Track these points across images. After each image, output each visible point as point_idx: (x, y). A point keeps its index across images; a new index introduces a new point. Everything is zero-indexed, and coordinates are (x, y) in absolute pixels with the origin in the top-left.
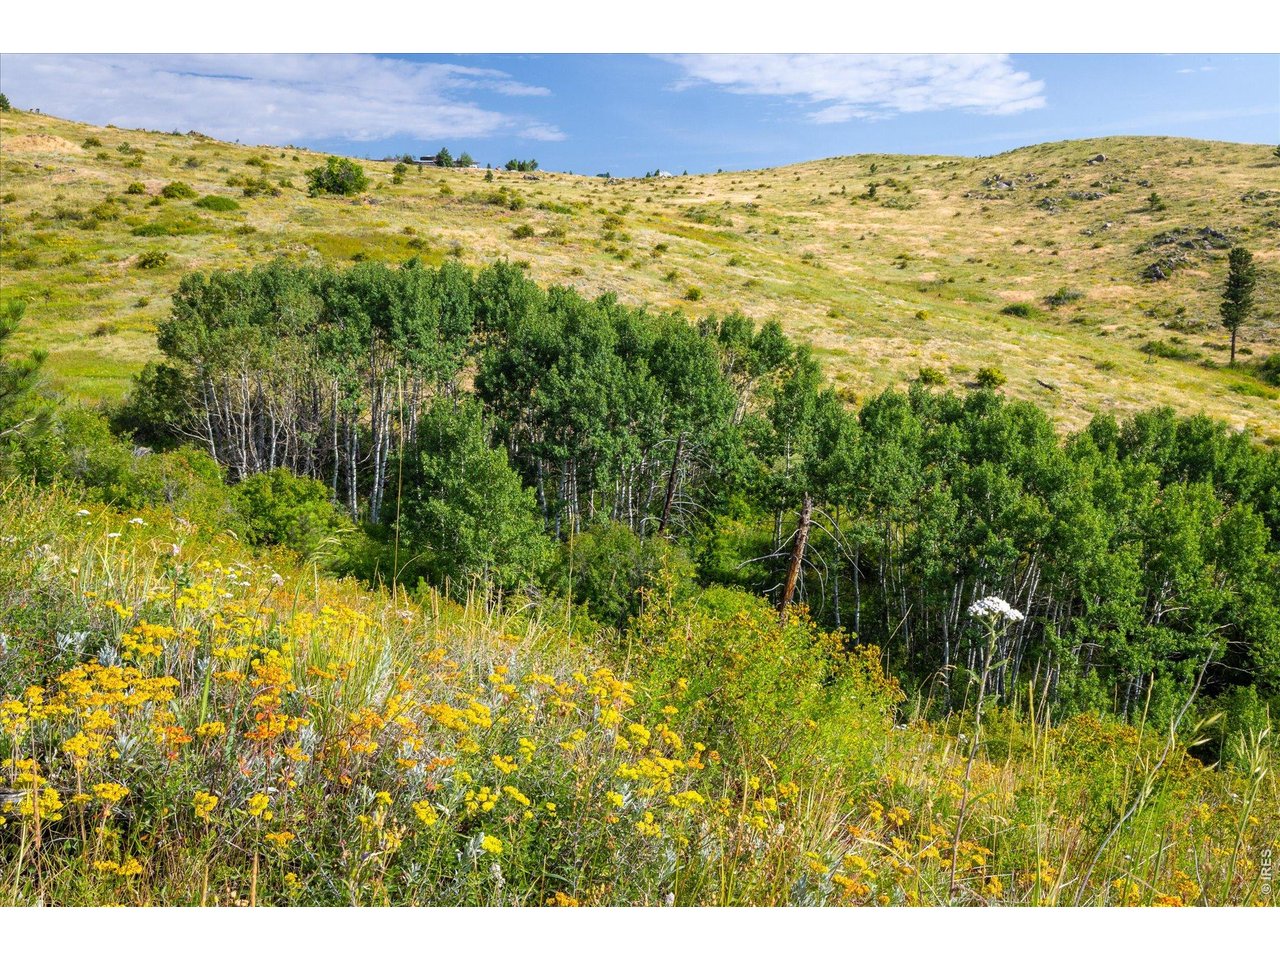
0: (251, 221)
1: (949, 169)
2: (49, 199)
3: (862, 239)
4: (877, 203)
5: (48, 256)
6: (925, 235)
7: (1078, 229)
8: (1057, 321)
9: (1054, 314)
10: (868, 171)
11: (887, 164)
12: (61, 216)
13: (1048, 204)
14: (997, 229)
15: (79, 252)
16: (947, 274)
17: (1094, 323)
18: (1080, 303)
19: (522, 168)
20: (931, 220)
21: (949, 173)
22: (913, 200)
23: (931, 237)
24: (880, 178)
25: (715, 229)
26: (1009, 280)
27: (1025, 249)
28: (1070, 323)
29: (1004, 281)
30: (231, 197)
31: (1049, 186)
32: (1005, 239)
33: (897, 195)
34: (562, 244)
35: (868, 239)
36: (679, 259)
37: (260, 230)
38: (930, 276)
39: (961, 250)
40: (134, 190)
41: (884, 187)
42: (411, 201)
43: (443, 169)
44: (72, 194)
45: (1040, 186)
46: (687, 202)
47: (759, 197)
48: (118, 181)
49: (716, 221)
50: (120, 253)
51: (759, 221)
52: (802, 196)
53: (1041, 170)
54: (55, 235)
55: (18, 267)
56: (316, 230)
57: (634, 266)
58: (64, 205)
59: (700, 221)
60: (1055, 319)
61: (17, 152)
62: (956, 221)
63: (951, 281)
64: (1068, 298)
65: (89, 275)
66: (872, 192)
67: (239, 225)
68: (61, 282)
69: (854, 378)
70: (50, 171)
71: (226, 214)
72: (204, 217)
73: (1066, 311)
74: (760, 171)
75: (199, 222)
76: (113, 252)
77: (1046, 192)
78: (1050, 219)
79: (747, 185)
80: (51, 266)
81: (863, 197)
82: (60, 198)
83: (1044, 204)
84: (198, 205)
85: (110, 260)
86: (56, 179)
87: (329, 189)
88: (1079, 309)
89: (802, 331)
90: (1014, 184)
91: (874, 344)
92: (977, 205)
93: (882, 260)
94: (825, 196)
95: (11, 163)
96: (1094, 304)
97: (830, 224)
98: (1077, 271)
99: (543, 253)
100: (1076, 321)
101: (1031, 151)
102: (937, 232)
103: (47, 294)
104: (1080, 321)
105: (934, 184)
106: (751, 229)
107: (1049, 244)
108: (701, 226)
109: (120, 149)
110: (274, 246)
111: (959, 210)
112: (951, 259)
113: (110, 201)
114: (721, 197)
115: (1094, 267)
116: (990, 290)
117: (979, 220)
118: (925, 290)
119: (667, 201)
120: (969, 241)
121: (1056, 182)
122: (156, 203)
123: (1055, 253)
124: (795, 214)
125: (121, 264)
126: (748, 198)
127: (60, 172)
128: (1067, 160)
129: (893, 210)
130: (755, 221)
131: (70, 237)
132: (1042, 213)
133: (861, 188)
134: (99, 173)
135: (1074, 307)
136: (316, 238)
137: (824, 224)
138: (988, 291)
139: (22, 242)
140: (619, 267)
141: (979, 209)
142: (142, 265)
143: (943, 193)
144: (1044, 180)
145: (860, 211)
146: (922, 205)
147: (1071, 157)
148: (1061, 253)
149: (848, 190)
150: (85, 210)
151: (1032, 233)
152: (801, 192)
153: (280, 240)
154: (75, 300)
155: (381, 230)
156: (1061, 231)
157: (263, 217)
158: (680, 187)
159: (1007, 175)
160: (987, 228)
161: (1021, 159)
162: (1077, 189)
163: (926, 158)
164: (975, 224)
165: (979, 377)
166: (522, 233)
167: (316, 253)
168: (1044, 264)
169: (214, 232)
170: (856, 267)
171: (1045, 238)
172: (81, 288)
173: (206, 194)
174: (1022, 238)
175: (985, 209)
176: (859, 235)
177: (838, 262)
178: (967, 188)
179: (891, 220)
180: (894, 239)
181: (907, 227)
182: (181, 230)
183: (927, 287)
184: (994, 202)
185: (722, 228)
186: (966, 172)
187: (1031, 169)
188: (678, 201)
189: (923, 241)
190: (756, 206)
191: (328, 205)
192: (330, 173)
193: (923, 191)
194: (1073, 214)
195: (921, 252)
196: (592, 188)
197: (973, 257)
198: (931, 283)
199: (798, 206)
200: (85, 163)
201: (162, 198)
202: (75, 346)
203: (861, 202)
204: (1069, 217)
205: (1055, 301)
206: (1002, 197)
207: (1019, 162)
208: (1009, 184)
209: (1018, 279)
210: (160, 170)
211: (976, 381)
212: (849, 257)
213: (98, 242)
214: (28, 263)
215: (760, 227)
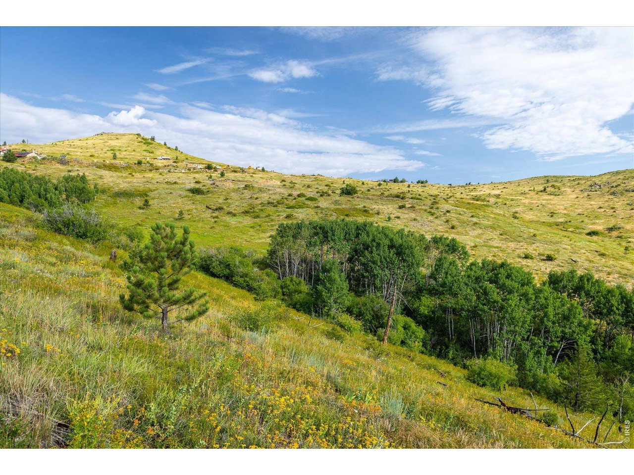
0: (320, 204)
1: (576, 180)
2: (267, 198)
3: (538, 206)
4: (547, 193)
5: (263, 215)
6: (563, 205)
7: (626, 203)
8: (610, 237)
9: (610, 234)
10: (546, 182)
11: (554, 179)
12: (269, 203)
13: (615, 193)
14: (592, 203)
15: (271, 213)
16: (568, 219)
17: (625, 238)
18: (621, 230)
19: (422, 183)
20: (566, 199)
21: (577, 182)
22: (560, 192)
23: (565, 205)
24: (550, 184)
25: (482, 203)
26: (593, 221)
27: (602, 210)
28: (616, 238)
29: (592, 222)
30: (316, 197)
31: (616, 186)
32: (595, 206)
33: (555, 190)
34: (414, 210)
35: (540, 207)
36: (453, 215)
37: (321, 206)
38: (562, 220)
39: (576, 210)
40: (290, 195)
41: (550, 188)
42: (370, 197)
43: (395, 184)
44: (273, 197)
45: (613, 187)
46: (474, 194)
47: (502, 192)
48: (286, 192)
49: (484, 200)
50: (282, 214)
51: (500, 200)
52: (518, 191)
53: (613, 181)
54: (266, 209)
55: (254, 218)
56: (338, 207)
57: (436, 218)
58: (271, 200)
59: (477, 200)
60: (610, 236)
61: (262, 185)
62: (577, 200)
63: (570, 222)
64: (616, 229)
65: (272, 220)
66: (545, 189)
67: (316, 205)
68: (265, 222)
69: (499, 256)
70: (269, 190)
71: (314, 202)
72: (307, 203)
73: (615, 233)
74: (506, 182)
75: (306, 204)
76: (279, 213)
77: (615, 189)
78: (615, 199)
79: (499, 187)
80: (263, 218)
81: (541, 191)
82: (270, 198)
83: (613, 194)
84: (306, 199)
85: (278, 216)
86: (270, 192)
87: (345, 194)
88: (620, 233)
89: (487, 240)
90: (602, 186)
91: (512, 245)
92: (586, 194)
93: (544, 214)
94: (527, 191)
95: (260, 188)
96: (627, 231)
97: (527, 201)
98: (622, 218)
99: (407, 214)
100: (619, 237)
101: (611, 173)
102: (567, 204)
103: (260, 226)
104: (620, 237)
105: (570, 186)
106: (496, 203)
107: (613, 208)
108: (477, 202)
109: (290, 183)
110: (323, 212)
111: (578, 196)
112: (572, 214)
113: (282, 199)
114: (488, 192)
115: (630, 217)
116: (585, 225)
117: (586, 199)
118: (558, 225)
119: (468, 193)
120: (580, 207)
121: (619, 185)
122: (295, 199)
123: (614, 212)
124: (513, 198)
125: (281, 217)
126: (497, 192)
127: (271, 190)
128: (625, 177)
129: (552, 196)
130: (498, 200)
131: (270, 209)
132: (612, 197)
133: (541, 188)
134: (282, 190)
135: (619, 232)
136: (337, 209)
137: (524, 201)
138: (584, 225)
139: (258, 211)
140: (431, 218)
141: (586, 195)
142: (286, 217)
143: (573, 189)
144: (614, 184)
145: (539, 196)
146: (564, 194)
147: (627, 176)
148: (617, 212)
149: (535, 189)
150: (275, 201)
151: (607, 204)
152: (518, 190)
153: (326, 210)
154: (267, 227)
155: (356, 207)
156: (619, 203)
157: (324, 203)
158: (475, 189)
159: (599, 183)
160: (589, 202)
161: (607, 177)
162: (628, 188)
163: (570, 177)
164: (584, 201)
165: (547, 257)
166: (401, 207)
167: (335, 214)
168: (609, 216)
169: (308, 208)
170: (534, 217)
171: (612, 206)
172: (269, 224)
173: (309, 196)
174: (602, 206)
175: (588, 195)
176: (537, 205)
177: (527, 214)
178: (583, 187)
179: (550, 200)
180: (550, 206)
181: (556, 202)
182: (300, 207)
183: (559, 224)
184: (593, 193)
185: (485, 203)
186: (584, 181)
187: (610, 181)
188: (472, 194)
189: (562, 207)
190: (500, 195)
191: (344, 199)
192: (346, 189)
193: (565, 189)
194: (625, 197)
195: (560, 211)
196: (443, 189)
197: (581, 213)
198: (561, 222)
199: (516, 195)
200: (279, 187)
201: (297, 197)
202: (263, 240)
203: (540, 193)
204: (623, 198)
205: (610, 230)
206: (596, 191)
207: (605, 178)
208: (600, 186)
209: (597, 221)
210: (299, 189)
211: (546, 258)
212: (532, 213)
213: (277, 211)
214: (257, 217)
215: (499, 202)
